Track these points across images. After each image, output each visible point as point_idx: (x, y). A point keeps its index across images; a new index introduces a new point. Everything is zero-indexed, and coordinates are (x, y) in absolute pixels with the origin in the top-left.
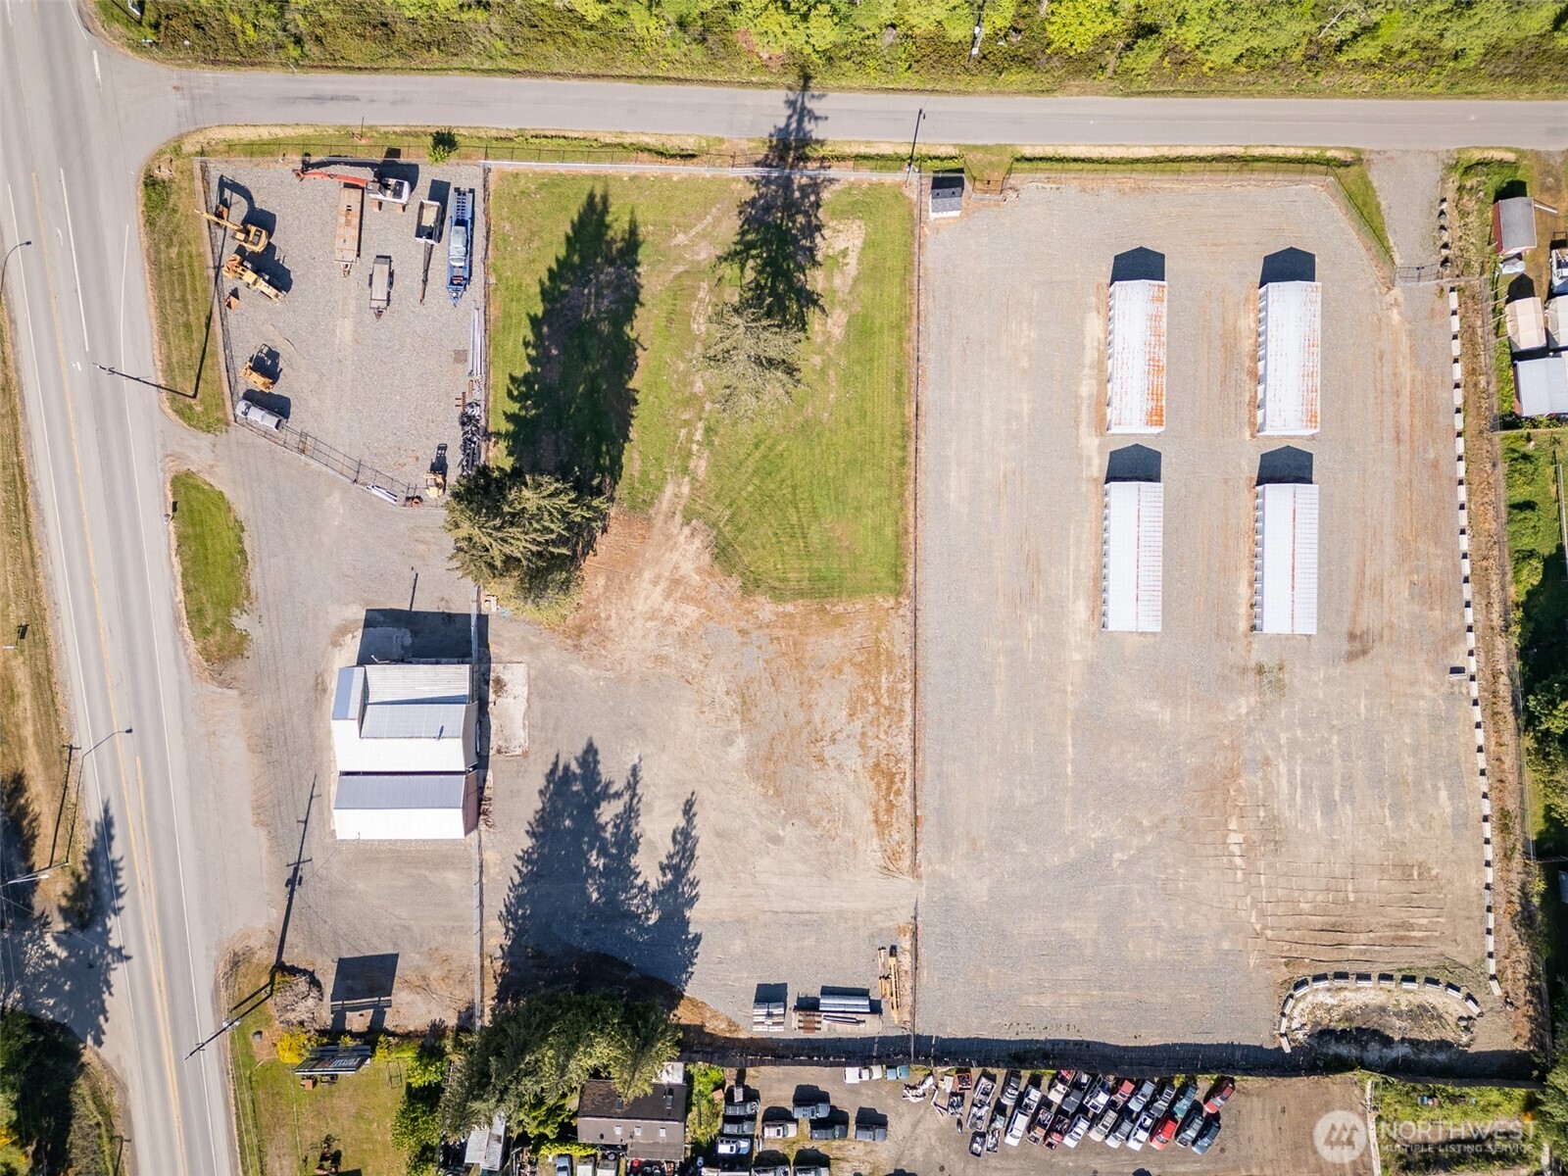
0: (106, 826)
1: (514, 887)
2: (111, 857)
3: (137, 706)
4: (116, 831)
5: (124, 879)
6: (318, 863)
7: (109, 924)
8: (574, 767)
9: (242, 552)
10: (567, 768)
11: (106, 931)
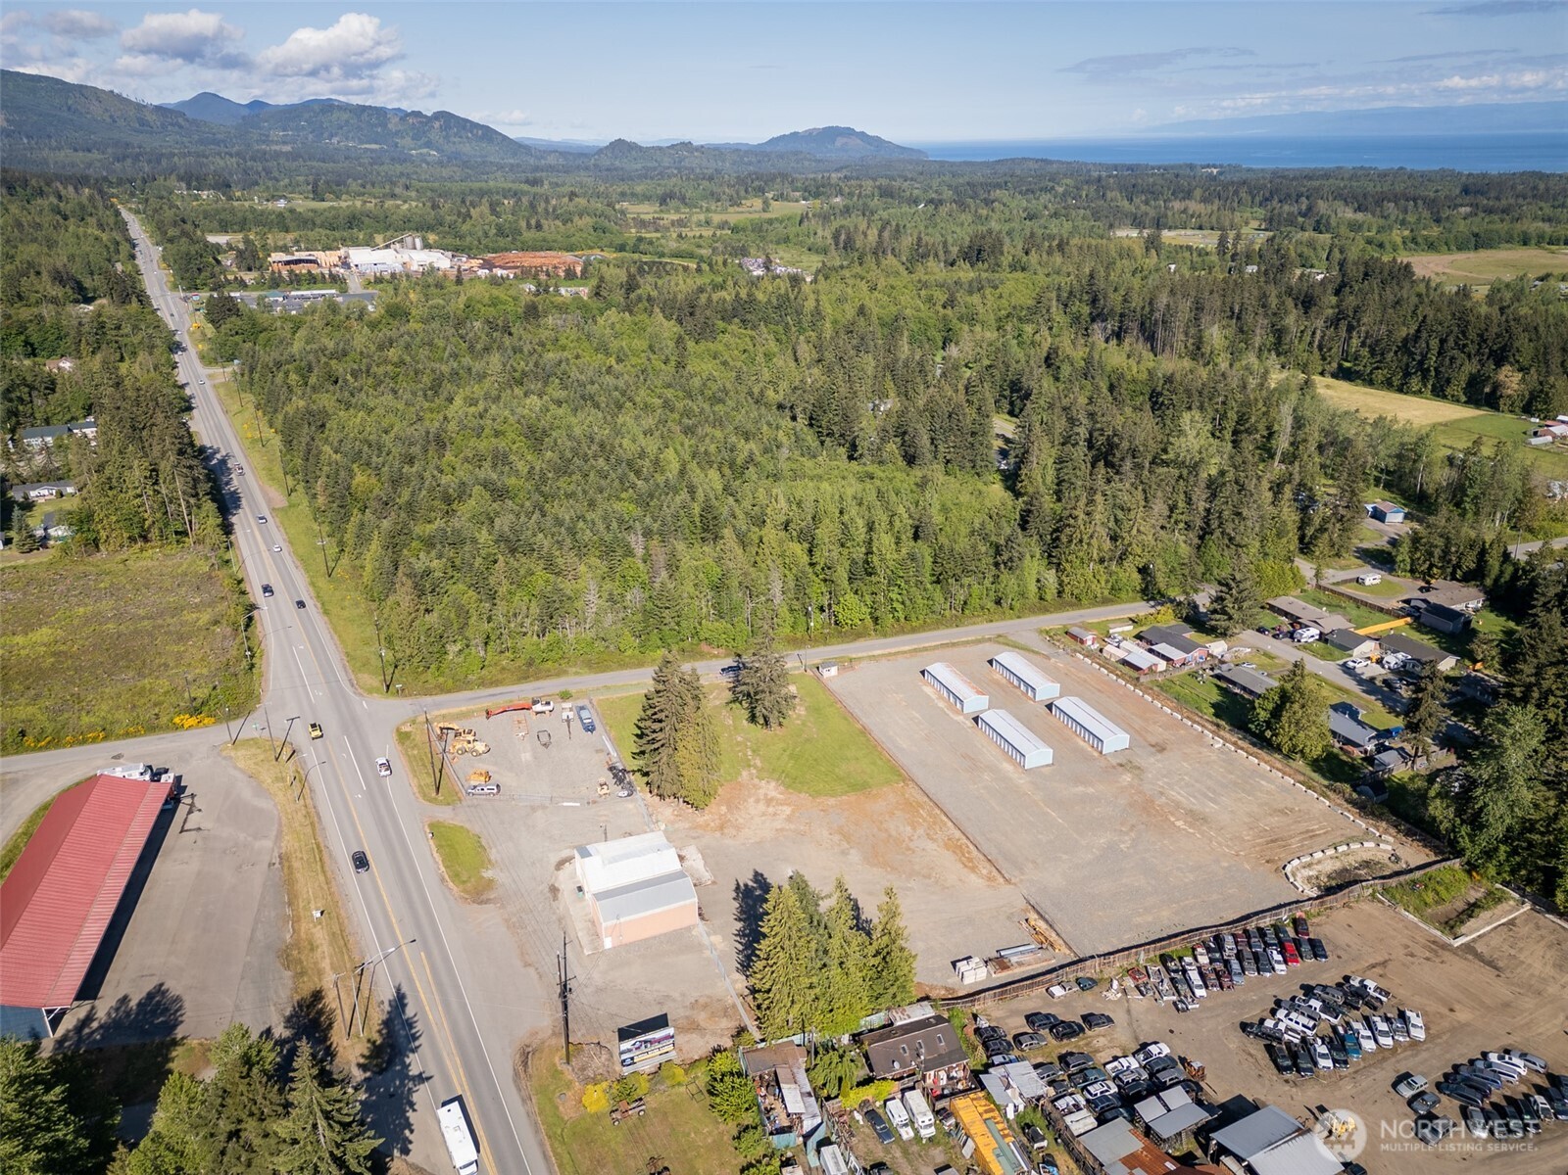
0: (400, 1001)
1: (740, 952)
2: (405, 1017)
3: (418, 926)
4: (409, 1000)
5: (419, 1027)
6: (581, 978)
7: (407, 1061)
8: (750, 884)
9: (482, 846)
10: (746, 885)
11: (406, 1067)
